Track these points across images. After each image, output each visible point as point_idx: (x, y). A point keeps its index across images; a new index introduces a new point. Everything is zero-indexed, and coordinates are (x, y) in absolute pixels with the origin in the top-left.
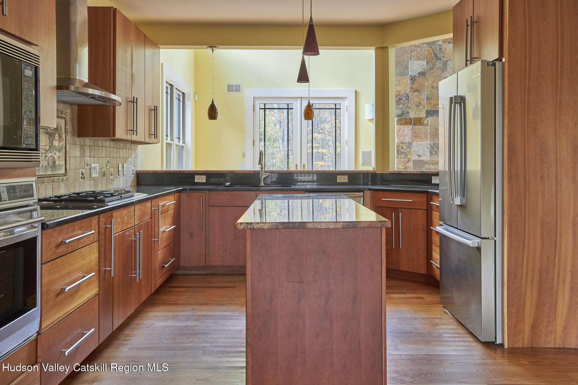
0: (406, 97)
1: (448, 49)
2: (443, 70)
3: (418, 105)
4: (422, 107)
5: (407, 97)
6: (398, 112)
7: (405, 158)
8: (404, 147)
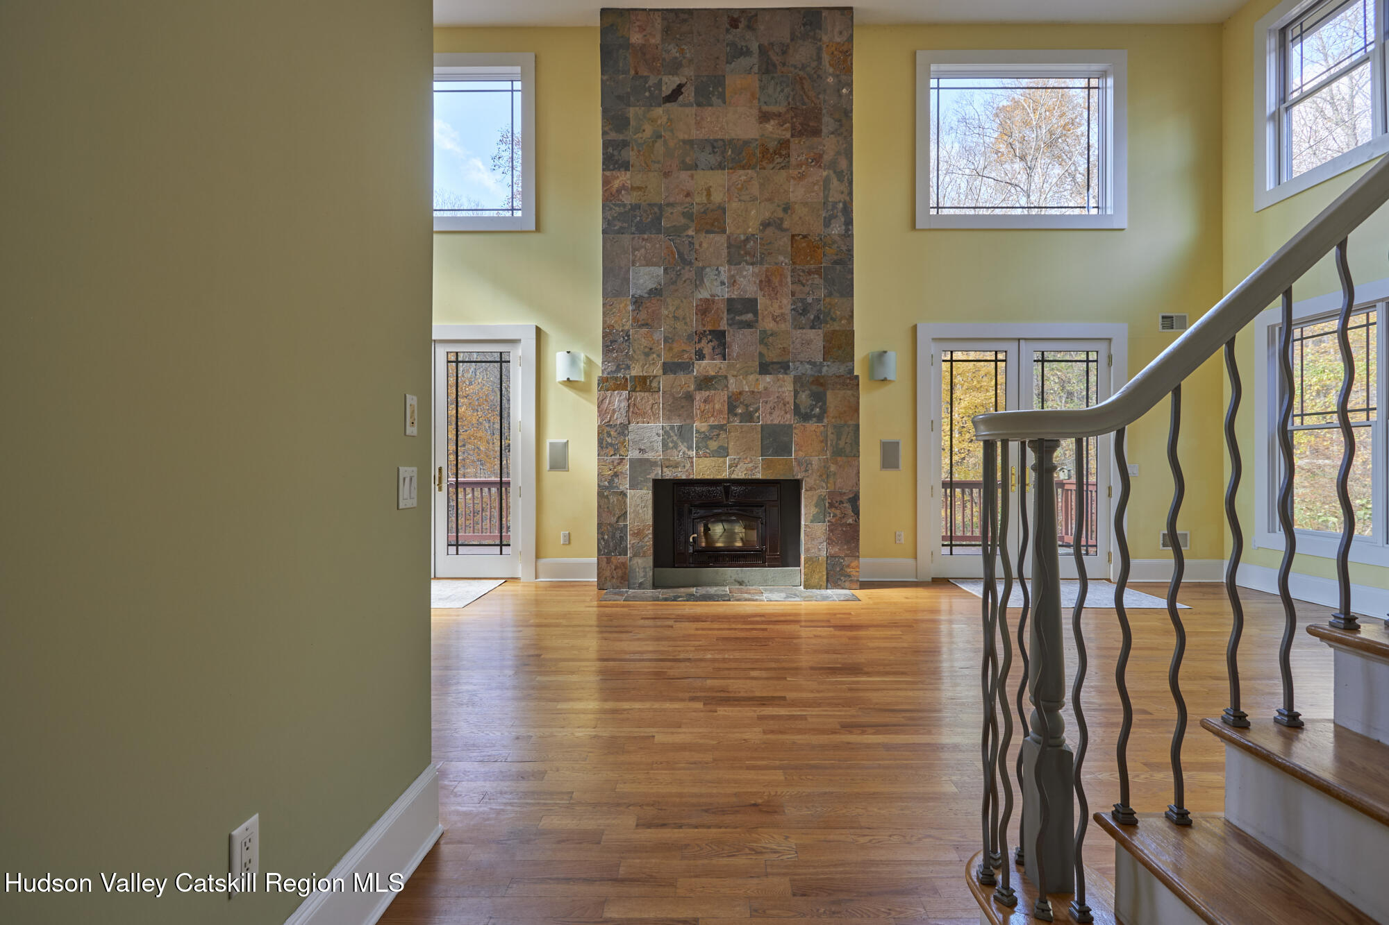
0: (623, 337)
1: (705, 245)
2: (696, 284)
3: (649, 352)
4: (655, 356)
5: (626, 338)
6: (609, 366)
7: (614, 455)
8: (612, 433)
